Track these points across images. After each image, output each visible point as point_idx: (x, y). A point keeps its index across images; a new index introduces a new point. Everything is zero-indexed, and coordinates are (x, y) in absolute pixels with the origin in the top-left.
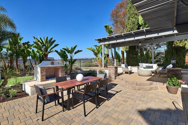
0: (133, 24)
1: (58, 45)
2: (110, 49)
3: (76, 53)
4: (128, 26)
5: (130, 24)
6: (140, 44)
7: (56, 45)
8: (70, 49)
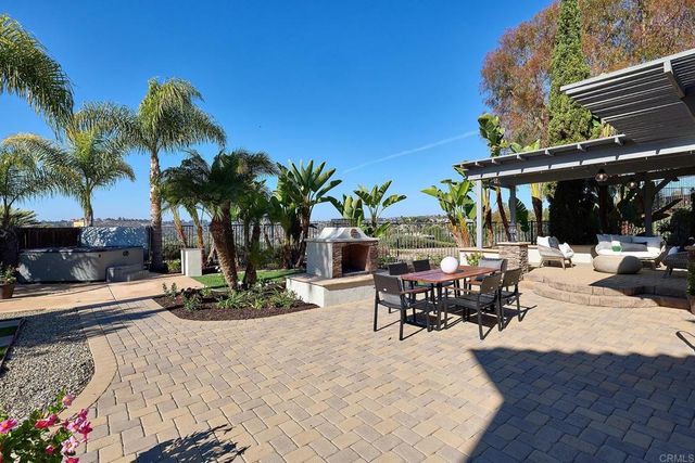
0: (575, 107)
1: (340, 182)
2: (495, 189)
3: (386, 203)
4: (557, 116)
5: (562, 109)
6: (601, 176)
7: (334, 184)
8: (371, 192)
